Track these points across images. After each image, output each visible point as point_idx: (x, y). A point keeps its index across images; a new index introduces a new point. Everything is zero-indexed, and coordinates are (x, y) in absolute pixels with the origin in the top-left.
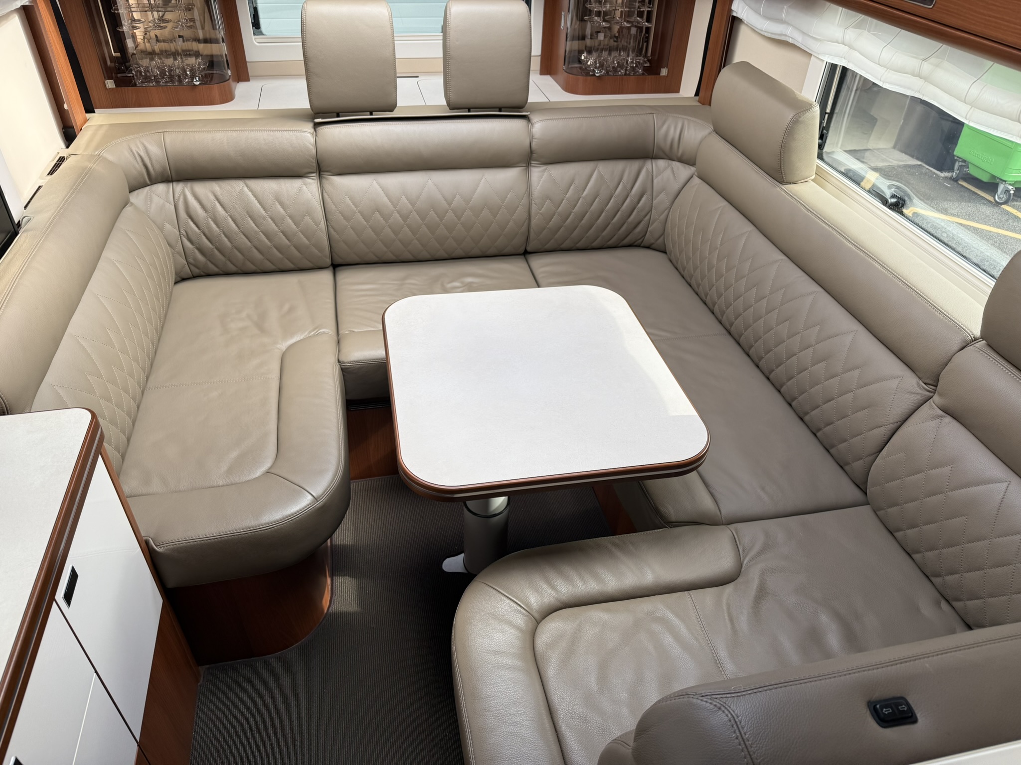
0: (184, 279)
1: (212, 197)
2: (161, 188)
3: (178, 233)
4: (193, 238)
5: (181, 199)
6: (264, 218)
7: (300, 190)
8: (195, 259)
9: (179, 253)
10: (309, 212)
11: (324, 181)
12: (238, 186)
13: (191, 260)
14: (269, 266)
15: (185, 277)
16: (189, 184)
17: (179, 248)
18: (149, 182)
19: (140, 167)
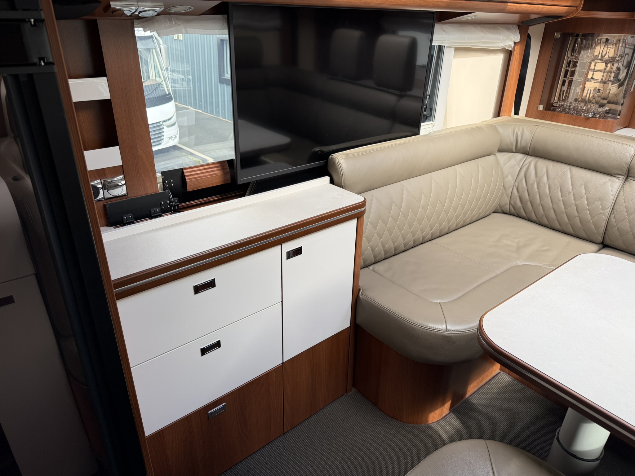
0: (504, 213)
1: (545, 170)
2: (520, 156)
3: (513, 183)
4: (521, 190)
5: (526, 166)
6: (569, 193)
7: (606, 183)
8: (515, 203)
9: (507, 195)
12: (565, 169)
13: (512, 202)
14: (557, 226)
15: (505, 211)
16: (537, 159)
17: (509, 192)
18: (514, 150)
19: (513, 140)
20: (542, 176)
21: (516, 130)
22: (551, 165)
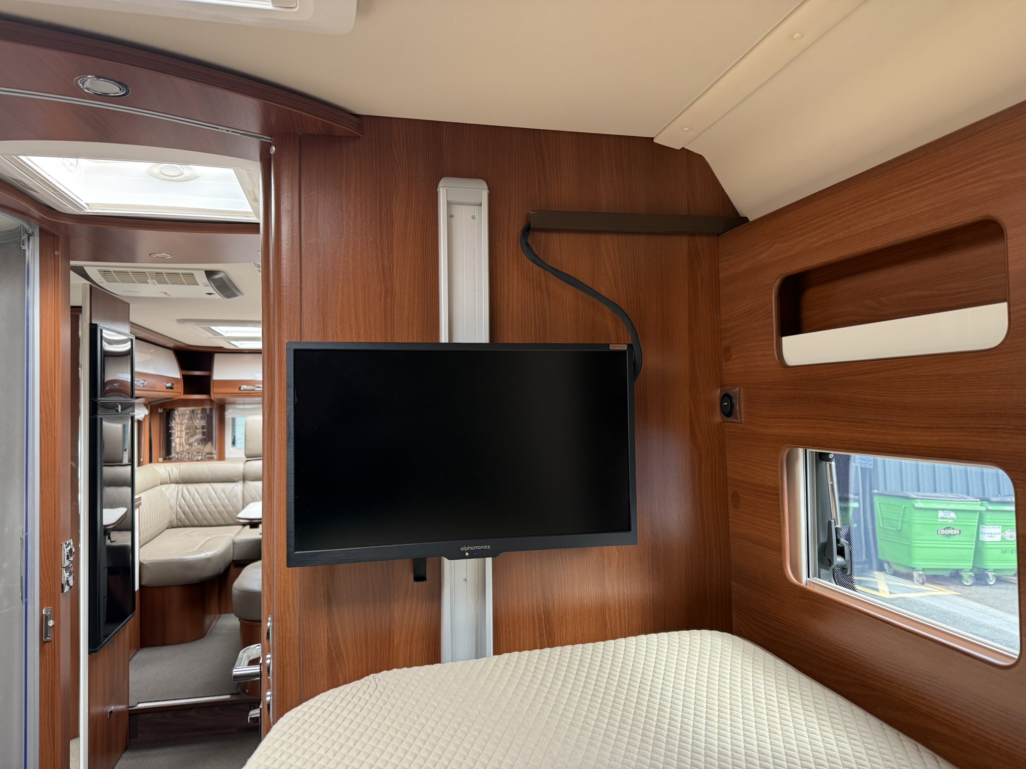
0: (173, 527)
1: (194, 490)
2: (173, 486)
3: (175, 503)
4: (182, 506)
5: (181, 491)
6: (215, 498)
7: (233, 487)
8: (180, 517)
9: (174, 513)
10: (236, 496)
11: (245, 484)
12: (207, 485)
13: (178, 517)
14: (214, 523)
15: (174, 526)
16: (185, 485)
17: (175, 510)
18: (169, 482)
19: (167, 475)
20: (194, 494)
21: (167, 468)
22: (197, 486)
